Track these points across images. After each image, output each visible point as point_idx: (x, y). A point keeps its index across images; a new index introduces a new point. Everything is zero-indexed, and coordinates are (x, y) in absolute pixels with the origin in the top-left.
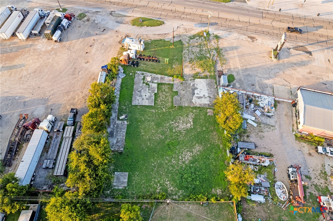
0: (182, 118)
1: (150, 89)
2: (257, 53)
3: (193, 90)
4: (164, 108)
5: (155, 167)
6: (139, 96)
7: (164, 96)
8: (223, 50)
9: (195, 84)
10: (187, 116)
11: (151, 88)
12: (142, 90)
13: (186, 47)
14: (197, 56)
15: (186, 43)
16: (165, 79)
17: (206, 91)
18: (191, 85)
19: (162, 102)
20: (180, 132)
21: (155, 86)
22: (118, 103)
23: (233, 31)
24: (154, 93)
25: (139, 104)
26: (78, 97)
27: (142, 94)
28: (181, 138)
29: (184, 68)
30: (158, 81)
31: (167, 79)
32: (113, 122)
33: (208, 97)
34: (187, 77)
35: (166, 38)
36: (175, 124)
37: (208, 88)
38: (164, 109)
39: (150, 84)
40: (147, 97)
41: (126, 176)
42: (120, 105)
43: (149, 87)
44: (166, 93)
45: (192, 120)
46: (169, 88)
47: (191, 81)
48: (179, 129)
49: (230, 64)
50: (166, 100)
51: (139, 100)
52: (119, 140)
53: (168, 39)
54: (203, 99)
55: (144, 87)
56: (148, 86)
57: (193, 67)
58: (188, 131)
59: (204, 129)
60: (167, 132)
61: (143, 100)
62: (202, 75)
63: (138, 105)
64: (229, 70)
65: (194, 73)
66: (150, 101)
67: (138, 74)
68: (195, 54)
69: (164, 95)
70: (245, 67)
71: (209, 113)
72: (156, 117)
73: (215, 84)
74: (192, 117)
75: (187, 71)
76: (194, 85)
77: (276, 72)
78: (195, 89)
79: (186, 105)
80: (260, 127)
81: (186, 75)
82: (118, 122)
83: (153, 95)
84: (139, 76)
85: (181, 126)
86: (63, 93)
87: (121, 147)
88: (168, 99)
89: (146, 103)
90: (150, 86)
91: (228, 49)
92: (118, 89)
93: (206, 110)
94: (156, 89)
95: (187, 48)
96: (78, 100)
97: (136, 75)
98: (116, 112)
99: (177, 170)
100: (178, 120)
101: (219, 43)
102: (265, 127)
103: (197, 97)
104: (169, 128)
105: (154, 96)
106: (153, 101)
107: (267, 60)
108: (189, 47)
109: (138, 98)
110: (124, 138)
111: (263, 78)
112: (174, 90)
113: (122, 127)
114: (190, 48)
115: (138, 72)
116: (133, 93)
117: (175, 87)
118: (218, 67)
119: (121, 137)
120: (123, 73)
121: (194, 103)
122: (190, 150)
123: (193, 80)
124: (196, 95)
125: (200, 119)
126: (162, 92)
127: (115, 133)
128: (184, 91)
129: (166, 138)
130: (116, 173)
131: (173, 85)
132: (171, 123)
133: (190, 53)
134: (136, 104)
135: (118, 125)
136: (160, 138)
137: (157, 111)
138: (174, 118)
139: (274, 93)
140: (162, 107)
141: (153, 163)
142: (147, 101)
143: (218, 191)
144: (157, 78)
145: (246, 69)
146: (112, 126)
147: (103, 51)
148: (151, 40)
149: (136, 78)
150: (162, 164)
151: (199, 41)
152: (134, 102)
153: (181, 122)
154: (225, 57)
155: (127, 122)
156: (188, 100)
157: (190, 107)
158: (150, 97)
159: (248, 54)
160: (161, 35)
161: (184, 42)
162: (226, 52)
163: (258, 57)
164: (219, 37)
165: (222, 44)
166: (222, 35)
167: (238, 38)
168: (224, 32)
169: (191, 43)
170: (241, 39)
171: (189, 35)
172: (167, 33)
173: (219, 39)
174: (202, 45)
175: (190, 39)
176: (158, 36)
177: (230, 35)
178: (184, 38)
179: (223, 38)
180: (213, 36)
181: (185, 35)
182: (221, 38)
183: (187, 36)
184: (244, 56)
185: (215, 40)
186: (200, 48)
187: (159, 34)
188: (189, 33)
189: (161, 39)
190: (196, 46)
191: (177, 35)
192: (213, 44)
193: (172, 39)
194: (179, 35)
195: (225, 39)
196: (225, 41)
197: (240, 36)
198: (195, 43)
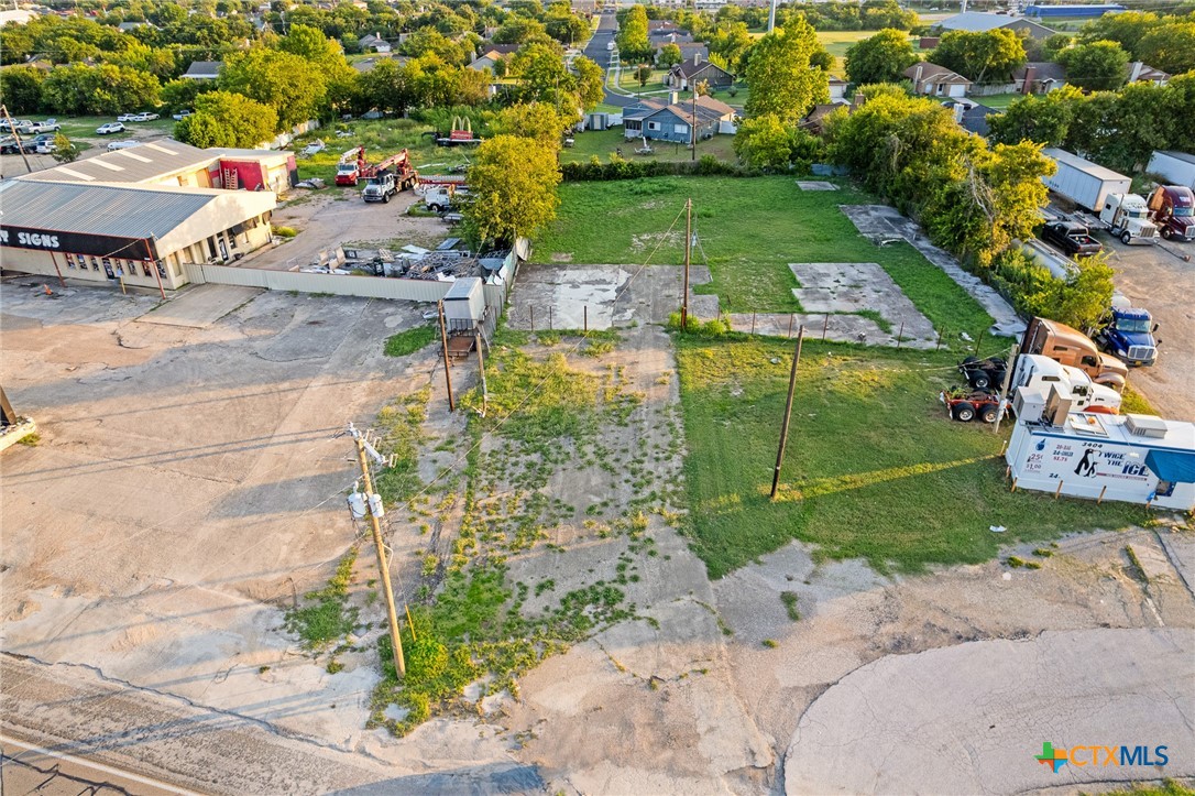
3: (622, 299)
4: (747, 262)
6: (864, 281)
9: (614, 315)
10: (652, 249)
11: (825, 299)
13: (656, 505)
14: (575, 435)
15: (659, 546)
16: (769, 327)
17: (562, 297)
18: (631, 311)
19: (758, 273)
21: (809, 303)
22: (936, 265)
24: (804, 287)
25: (848, 264)
29: (671, 371)
30: (803, 318)
31: (757, 325)
32: (914, 235)
33: (559, 284)
34: (650, 336)
35: (875, 597)
37: (549, 304)
38: (743, 259)
40: (829, 280)
41: (806, 188)
44: (748, 291)
45: (636, 244)
46: (742, 303)
47: (632, 323)
48: (681, 232)
49: (364, 399)
50: (741, 276)
51: (856, 272)
52: (863, 215)
53: (846, 588)
54: (583, 279)
57: (614, 379)
58: (650, 231)
61: (842, 273)
62: (568, 346)
63: (853, 262)
64: (392, 374)
65: (613, 354)
66: (811, 271)
67: (928, 340)
68: (589, 449)
69: (755, 287)
70: (285, 386)
71: (567, 257)
72: (769, 248)
73: (509, 317)
74: (635, 248)
75: (650, 360)
76: (618, 312)
77: (113, 371)
78: (613, 301)
79: (654, 266)
80: (393, 246)
81: (656, 347)
82: (897, 236)
83: (807, 284)
84: (920, 334)
85: (673, 236)
87: (848, 208)
88: (734, 278)
89: (823, 268)
91: (302, 491)
92: (979, 293)
93: (575, 260)
94: (799, 297)
95: (653, 496)
97: (938, 336)
98: (922, 249)
99: (679, 193)
101: (340, 551)
102: (376, 245)
103: (609, 284)
105: (800, 281)
106: (798, 271)
107: (75, 428)
108: (635, 502)
109: (866, 277)
110: (850, 217)
111: (233, 345)
112: (711, 298)
113: (872, 229)
114: (625, 493)
115: (931, 345)
116: (897, 286)
117: (712, 306)
118: (458, 380)
119: (860, 218)
121: (622, 271)
122: (642, 211)
123: (619, 328)
124: (612, 287)
125: (604, 248)
126: (770, 294)
127: (887, 222)
128: (669, 296)
130: (834, 190)
131: (725, 311)
132: (709, 240)
133: (627, 459)
134: (860, 264)
135: (892, 232)
137: (771, 256)
139: (243, 305)
140: (753, 263)
142: (822, 271)
144: (812, 327)
145: (285, 379)
146: (910, 231)
148: (1012, 563)
149: (925, 327)
151: (530, 572)
152: (874, 268)
155: (864, 237)
156: (649, 276)
157: (641, 264)
158: (814, 280)
159: (177, 459)
160: (945, 631)
161: (683, 555)
162: (333, 469)
163: (118, 445)
164: (306, 615)
165: (315, 542)
166: (244, 643)
167: (104, 606)
168: (177, 703)
169: (610, 544)
170: (73, 602)
171: (620, 645)
172: (894, 662)
173: (313, 596)
174: (510, 522)
175: (622, 588)
176: (966, 613)
177: (151, 651)
178: (687, 598)
179: (261, 607)
180: (358, 627)
181: (673, 641)
182: (282, 607)
183: (653, 622)
184: (225, 444)
185: (365, 587)
186: (536, 497)
187: (968, 639)
188: (622, 670)
189: (917, 581)
190: (565, 516)
191: (768, 644)
192: (401, 543)
193: (806, 583)
194: (743, 642)
195: (243, 600)
196: (266, 572)
197: (41, 643)
198: (577, 551)
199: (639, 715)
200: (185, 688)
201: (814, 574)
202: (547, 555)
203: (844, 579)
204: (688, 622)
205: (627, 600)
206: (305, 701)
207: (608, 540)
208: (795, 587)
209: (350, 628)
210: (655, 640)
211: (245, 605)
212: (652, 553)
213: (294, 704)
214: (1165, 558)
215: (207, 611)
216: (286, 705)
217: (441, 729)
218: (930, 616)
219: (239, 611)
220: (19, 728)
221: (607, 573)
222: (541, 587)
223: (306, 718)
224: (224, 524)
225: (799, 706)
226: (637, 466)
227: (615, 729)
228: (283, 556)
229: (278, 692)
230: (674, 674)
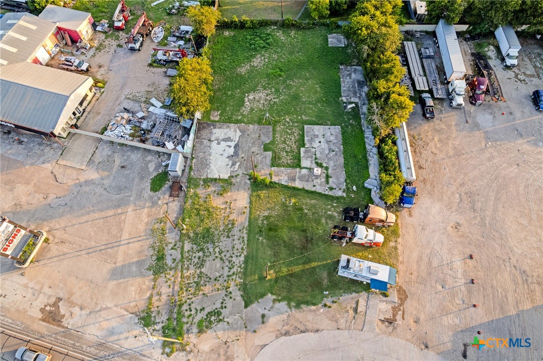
0: (261, 106)
1: (314, 156)
2: (72, 255)
3: (236, 154)
4: (288, 123)
5: (298, 52)
6: (331, 141)
7: (288, 143)
8: (147, 267)
9: (232, 167)
10: (252, 109)
11: (312, 157)
12: (328, 154)
13: (234, 277)
14: (213, 243)
15: (233, 295)
16: (286, 178)
17: (213, 152)
18: (238, 164)
19: (291, 132)
20: (265, 89)
21: (304, 161)
22: (363, 129)
23: (92, 350)
24: (306, 146)
25: (329, 127)
26: (436, 145)
27: (326, 145)
28: (264, 81)
29: (248, 206)
30: (300, 172)
31: (282, 176)
32: (363, 100)
33: (213, 141)
34: (243, 183)
35: (285, 316)
36: (272, 98)
37: (208, 157)
38: (288, 120)
39: (314, 165)
40: (317, 141)
41: (331, 43)
42: (360, 125)
43: (316, 159)
44: (284, 148)
45: (246, 104)
46: (280, 158)
47: (237, 173)
48: (266, 92)
49: (146, 220)
50: (284, 135)
51: (330, 134)
52: (348, 78)
53: (279, 313)
54: (222, 137)
55: (324, 159)
56: (317, 161)
57: (228, 210)
58: (254, 90)
59: (229, 93)
60: (283, 88)
61: (324, 135)
62: (213, 189)
63: (331, 125)
64: (154, 204)
65: (229, 194)
66: (312, 133)
67: (340, 189)
68: (217, 250)
69: (288, 145)
70: (119, 211)
71: (217, 115)
72: (300, 109)
73: (193, 167)
74: (245, 108)
75: (241, 198)
76: (233, 164)
77: (60, 199)
78: (232, 156)
79: (251, 126)
80: (147, 98)
81: (244, 189)
82: (357, 100)
83: (308, 144)
84: (338, 185)
85: (263, 96)
86: (467, 153)
87: (344, 70)
88: (281, 137)
89: (318, 129)
90: (314, 162)
91: (134, 269)
92: (371, 154)
93: (220, 119)
94: (302, 154)
95: (234, 273)
96: (433, 139)
97: (344, 187)
98: (363, 114)
99: (272, 49)
100: (266, 103)
101: (148, 294)
102: (139, 97)
103: (232, 141)
104: (280, 94)
105: (306, 141)
106: (307, 132)
107: (58, 234)
108: (228, 276)
109: (332, 138)
110: (342, 79)
111: (97, 183)
112: (269, 154)
113: (348, 92)
114: (226, 271)
115: (340, 193)
116: (342, 146)
117: (268, 161)
118: (176, 209)
119: (346, 80)
120: (370, 190)
121: (238, 130)
122: (253, 68)
123: (232, 177)
124: (233, 144)
125: (233, 107)
126: (292, 151)
127: (356, 85)
128: (253, 153)
129: (285, 81)
130: (344, 46)
131: (273, 165)
132: (277, 100)
133: (228, 255)
134: (333, 127)
135: (355, 96)
136: (293, 81)
137: (299, 118)
138: (272, 106)
139: (95, 151)
140: (291, 124)
141: (300, 55)
142: (316, 133)
143: (228, 34)
144: (302, 178)
145: (119, 206)
146: (364, 94)
147: (435, 263)
148: (325, 305)
149: (342, 180)
150: (289, 54)
151: (198, 304)
152: (337, 130)
153: (262, 101)
154: (150, 241)
155: (342, 100)
156: (248, 135)
157: (246, 124)
158: (311, 140)
159: (94, 252)
160: (299, 329)
161: (239, 298)
162: (141, 258)
163: (74, 243)
164: (143, 319)
165: (141, 291)
166: (130, 328)
167: (92, 314)
168: (118, 347)
169: (220, 293)
170: (83, 312)
171: (220, 330)
172: (284, 338)
173: (143, 311)
174: (193, 284)
175: (222, 311)
176: (306, 324)
177: (108, 330)
178: (238, 315)
179: (131, 315)
180: (157, 323)
181: (232, 330)
182: (137, 315)
183: (228, 323)
184: (107, 244)
185: (156, 308)
186: (201, 272)
187: (303, 332)
188: (219, 338)
189: (298, 311)
190: (208, 281)
191: (255, 331)
192: (164, 292)
193: (269, 310)
194: (249, 331)
195: (126, 313)
196: (130, 302)
197: (80, 327)
198: (211, 296)
199: (222, 352)
200: (119, 342)
201: (272, 307)
202: (203, 297)
203: (279, 309)
204: (237, 323)
205: (223, 315)
206: (147, 346)
207: (220, 292)
208: (266, 312)
209: (155, 323)
210: (228, 329)
211: (127, 315)
212: (231, 298)
213: (145, 347)
214: (365, 304)
215: (118, 317)
216: (143, 348)
217: (178, 355)
218: (296, 324)
219: (126, 316)
220: (85, 353)
221: (218, 305)
222: (201, 310)
223: (148, 352)
224: (115, 282)
225: (258, 350)
226: (231, 259)
227: (216, 356)
228: (133, 296)
229: (140, 344)
230: (231, 340)
